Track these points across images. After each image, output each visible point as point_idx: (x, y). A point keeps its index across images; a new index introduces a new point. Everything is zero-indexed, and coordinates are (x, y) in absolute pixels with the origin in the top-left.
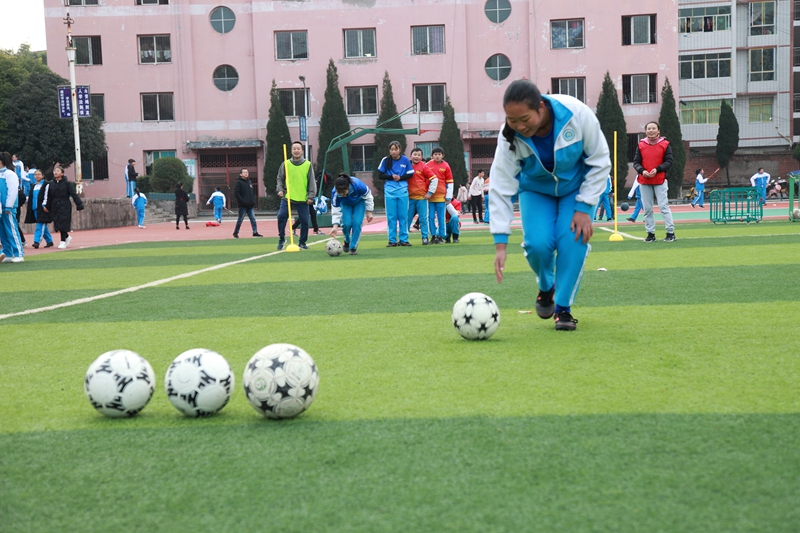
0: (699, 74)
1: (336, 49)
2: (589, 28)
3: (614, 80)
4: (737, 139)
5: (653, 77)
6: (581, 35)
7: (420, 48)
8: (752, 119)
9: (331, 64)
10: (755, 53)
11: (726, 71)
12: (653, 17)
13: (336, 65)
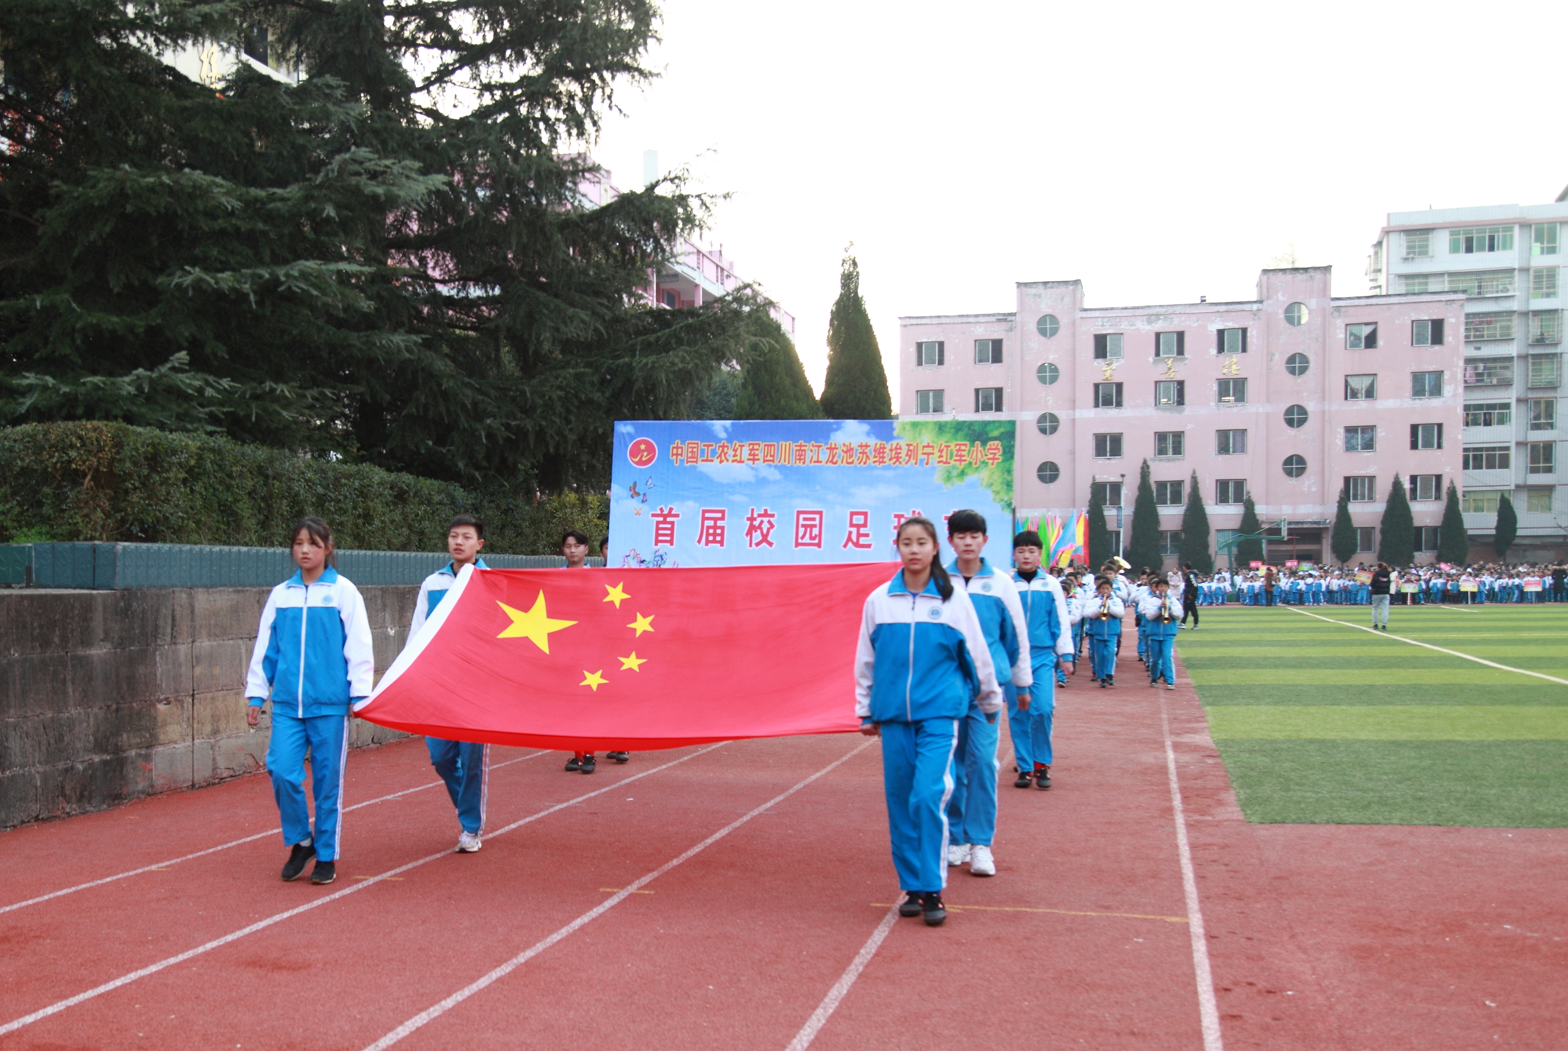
0: (1478, 466)
1: (1148, 448)
2: (1380, 434)
3: (1402, 479)
4: (1515, 530)
5: (1439, 478)
6: (1372, 440)
7: (1224, 448)
8: (1529, 509)
9: (1145, 462)
10: (1534, 447)
11: (1504, 463)
12: (1440, 426)
13: (1149, 463)
